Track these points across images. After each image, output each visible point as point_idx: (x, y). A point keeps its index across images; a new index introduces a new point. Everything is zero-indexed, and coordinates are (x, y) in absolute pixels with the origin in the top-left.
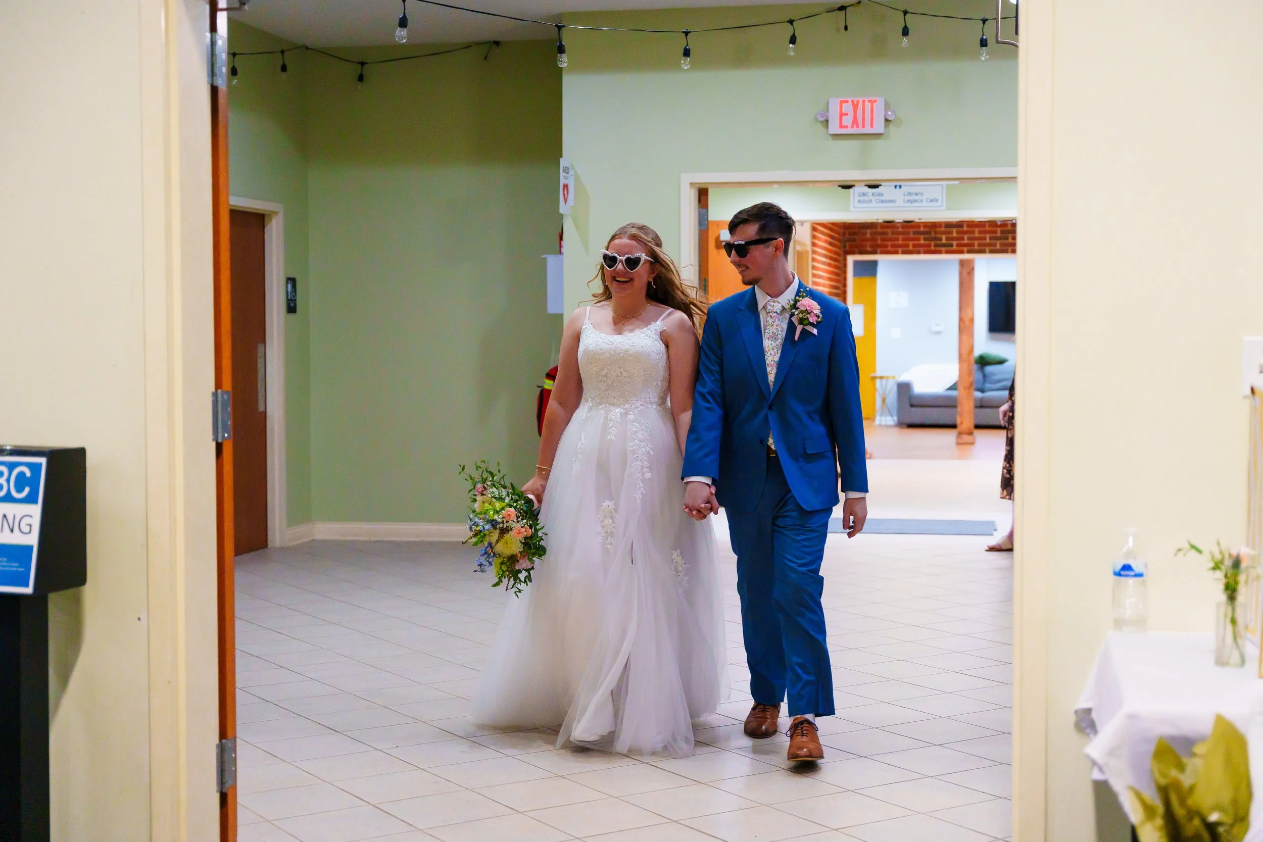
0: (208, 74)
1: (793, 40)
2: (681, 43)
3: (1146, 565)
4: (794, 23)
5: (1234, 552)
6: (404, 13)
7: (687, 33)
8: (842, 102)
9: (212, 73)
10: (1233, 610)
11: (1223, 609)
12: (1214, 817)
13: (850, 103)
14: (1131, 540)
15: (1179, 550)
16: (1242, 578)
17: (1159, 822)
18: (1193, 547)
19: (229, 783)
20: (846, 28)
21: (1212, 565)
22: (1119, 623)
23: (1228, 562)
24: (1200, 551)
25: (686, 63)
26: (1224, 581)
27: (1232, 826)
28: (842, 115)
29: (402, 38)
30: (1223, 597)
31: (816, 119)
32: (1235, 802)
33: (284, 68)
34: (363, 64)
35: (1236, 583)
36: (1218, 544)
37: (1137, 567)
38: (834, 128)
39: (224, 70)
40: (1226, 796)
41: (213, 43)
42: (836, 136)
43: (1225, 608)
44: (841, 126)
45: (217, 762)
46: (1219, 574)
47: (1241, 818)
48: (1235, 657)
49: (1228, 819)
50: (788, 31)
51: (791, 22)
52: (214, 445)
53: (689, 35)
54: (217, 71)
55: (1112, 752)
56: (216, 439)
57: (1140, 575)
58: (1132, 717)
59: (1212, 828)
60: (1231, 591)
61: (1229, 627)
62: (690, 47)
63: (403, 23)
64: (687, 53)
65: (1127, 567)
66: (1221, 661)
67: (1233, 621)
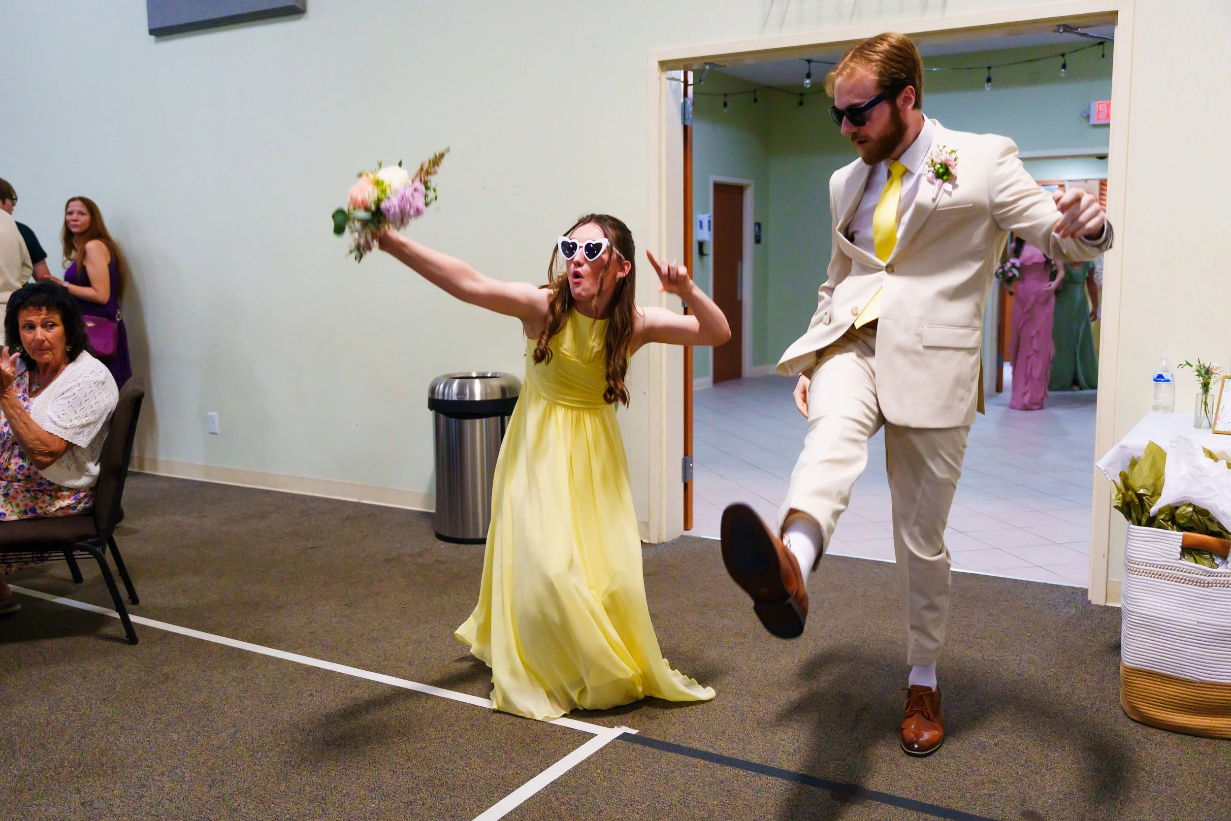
0: (682, 119)
1: (1064, 66)
2: (985, 74)
3: (1172, 375)
4: (1066, 56)
5: (1207, 366)
6: (809, 69)
7: (989, 68)
8: (1099, 104)
9: (684, 117)
10: (1206, 398)
11: (1200, 397)
12: (1142, 491)
13: (1105, 105)
14: (1164, 361)
15: (1181, 365)
16: (1212, 381)
17: (1121, 495)
18: (1188, 364)
19: (689, 478)
20: (1103, 56)
21: (1197, 373)
22: (1156, 408)
23: (1203, 372)
24: (1191, 366)
25: (988, 87)
26: (1202, 381)
27: (1151, 496)
28: (1099, 112)
29: (807, 84)
30: (1201, 391)
31: (1082, 116)
32: (1154, 485)
33: (755, 100)
34: (802, 95)
35: (1209, 383)
36: (1199, 362)
37: (1167, 376)
38: (1094, 120)
39: (691, 116)
40: (1149, 482)
41: (685, 103)
42: (1095, 126)
43: (1201, 397)
44: (1099, 119)
45: (683, 468)
46: (1201, 378)
47: (1156, 493)
48: (1205, 423)
49: (1150, 494)
50: (1061, 60)
51: (1063, 55)
52: (683, 308)
53: (992, 70)
54: (687, 117)
55: (1110, 464)
56: (683, 305)
57: (1168, 381)
58: (1122, 447)
59: (1140, 497)
60: (1206, 386)
61: (1203, 406)
62: (993, 77)
63: (808, 76)
64: (989, 80)
65: (1160, 376)
66: (1198, 426)
67: (1206, 404)
